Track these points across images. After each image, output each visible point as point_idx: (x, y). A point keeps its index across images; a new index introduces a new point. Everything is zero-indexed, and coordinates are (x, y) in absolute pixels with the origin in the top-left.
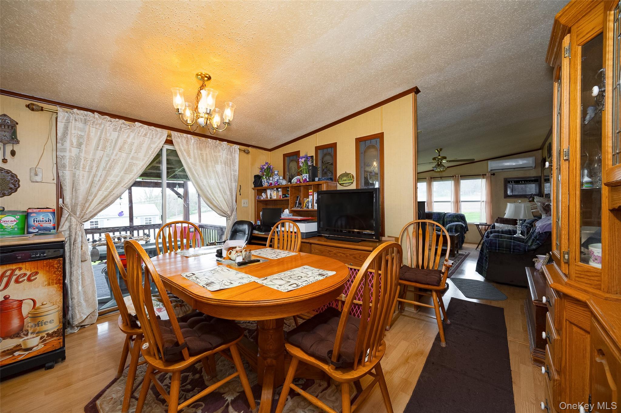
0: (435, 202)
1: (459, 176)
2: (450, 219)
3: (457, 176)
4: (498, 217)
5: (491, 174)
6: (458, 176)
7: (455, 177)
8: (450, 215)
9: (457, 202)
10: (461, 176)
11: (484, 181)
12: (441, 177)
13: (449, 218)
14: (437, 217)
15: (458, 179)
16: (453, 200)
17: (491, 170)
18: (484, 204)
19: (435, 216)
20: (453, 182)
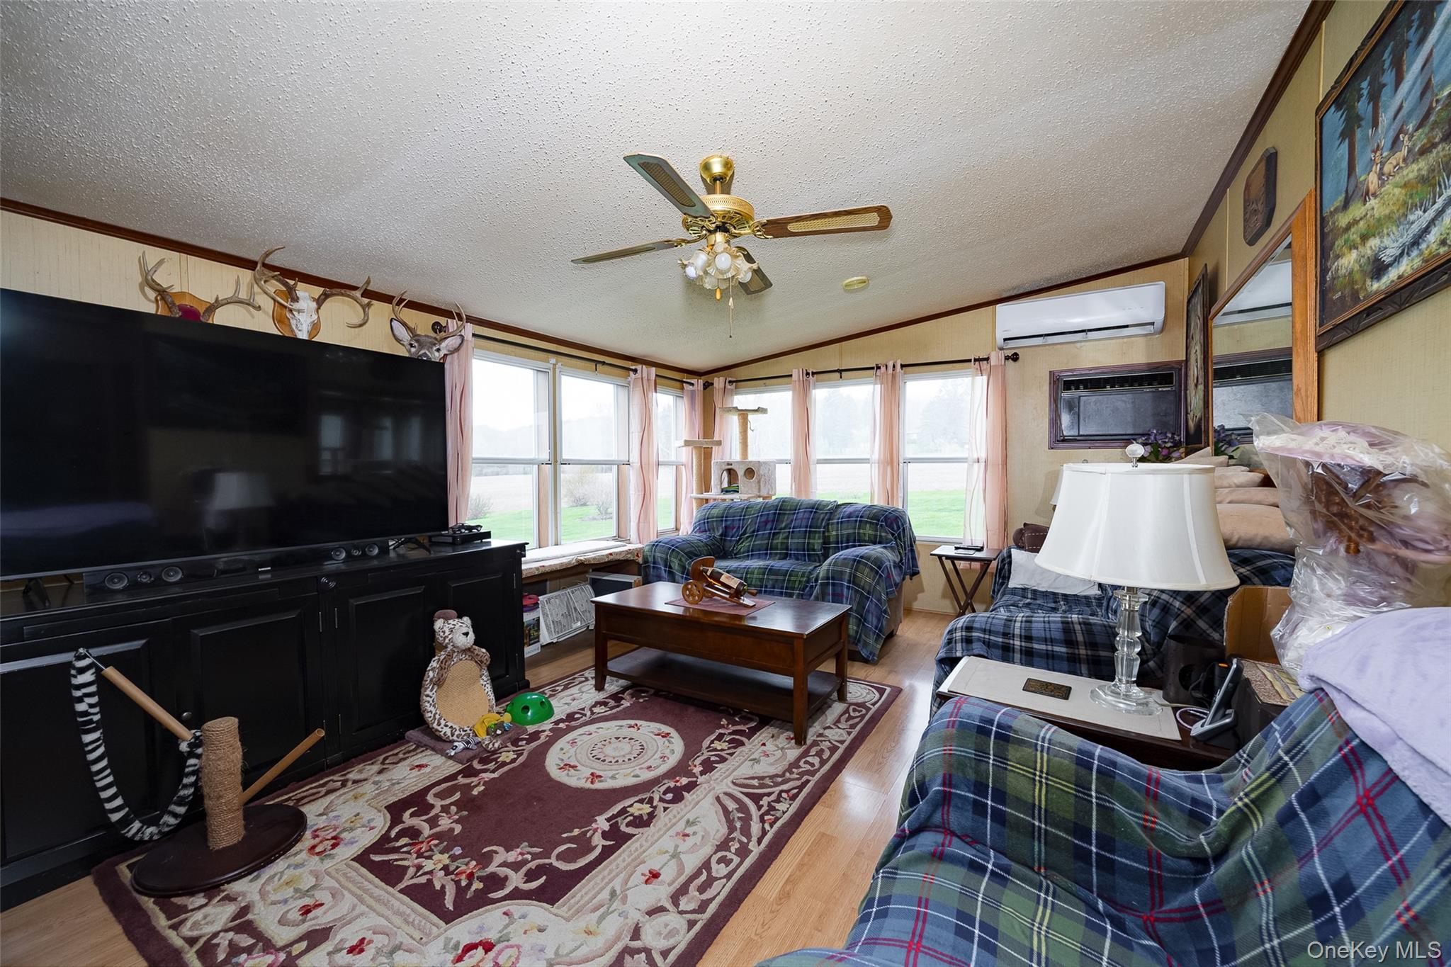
0: (820, 462)
1: (898, 367)
2: (851, 531)
3: (890, 364)
4: (1025, 524)
5: (1007, 358)
6: (894, 366)
7: (883, 369)
8: (850, 516)
9: (892, 463)
10: (902, 366)
11: (982, 380)
12: (840, 371)
13: (845, 525)
14: (804, 523)
15: (894, 376)
16: (876, 456)
17: (1005, 340)
18: (978, 470)
19: (800, 515)
20: (878, 387)
